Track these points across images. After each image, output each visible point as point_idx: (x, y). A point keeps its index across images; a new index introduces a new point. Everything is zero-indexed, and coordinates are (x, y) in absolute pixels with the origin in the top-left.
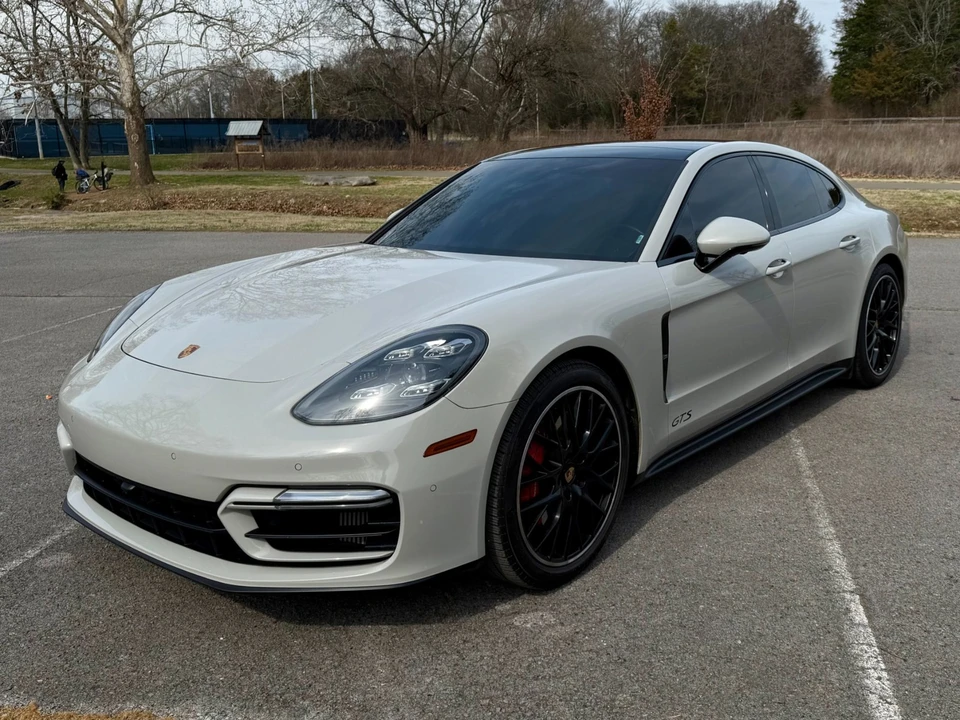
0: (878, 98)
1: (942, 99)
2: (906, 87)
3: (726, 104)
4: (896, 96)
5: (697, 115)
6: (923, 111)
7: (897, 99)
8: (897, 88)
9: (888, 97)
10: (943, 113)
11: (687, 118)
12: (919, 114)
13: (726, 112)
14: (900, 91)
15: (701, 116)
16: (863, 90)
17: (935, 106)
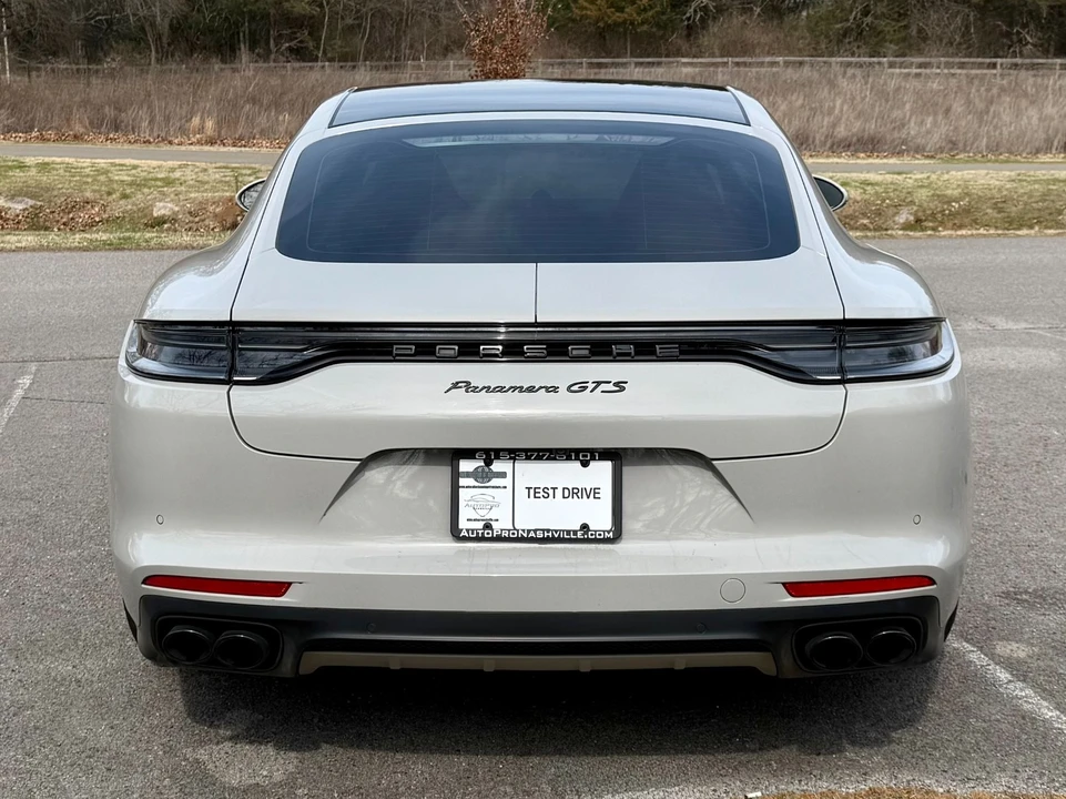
0: (617, 24)
1: (714, 28)
2: (658, 9)
3: (359, 26)
4: (643, 23)
5: (311, 44)
6: (685, 47)
7: (645, 27)
8: (645, 10)
9: (632, 23)
10: (717, 51)
11: (290, 49)
12: (679, 53)
13: (360, 44)
14: (650, 13)
15: (318, 48)
16: (592, 12)
17: (705, 40)
